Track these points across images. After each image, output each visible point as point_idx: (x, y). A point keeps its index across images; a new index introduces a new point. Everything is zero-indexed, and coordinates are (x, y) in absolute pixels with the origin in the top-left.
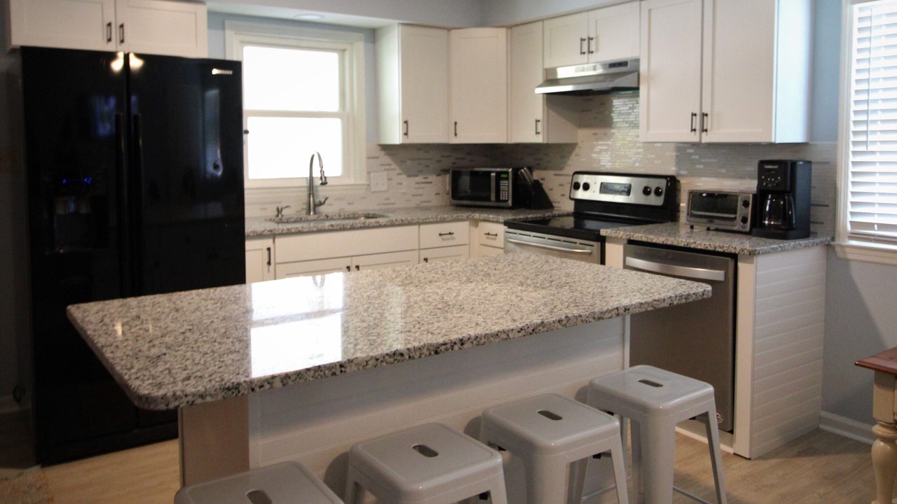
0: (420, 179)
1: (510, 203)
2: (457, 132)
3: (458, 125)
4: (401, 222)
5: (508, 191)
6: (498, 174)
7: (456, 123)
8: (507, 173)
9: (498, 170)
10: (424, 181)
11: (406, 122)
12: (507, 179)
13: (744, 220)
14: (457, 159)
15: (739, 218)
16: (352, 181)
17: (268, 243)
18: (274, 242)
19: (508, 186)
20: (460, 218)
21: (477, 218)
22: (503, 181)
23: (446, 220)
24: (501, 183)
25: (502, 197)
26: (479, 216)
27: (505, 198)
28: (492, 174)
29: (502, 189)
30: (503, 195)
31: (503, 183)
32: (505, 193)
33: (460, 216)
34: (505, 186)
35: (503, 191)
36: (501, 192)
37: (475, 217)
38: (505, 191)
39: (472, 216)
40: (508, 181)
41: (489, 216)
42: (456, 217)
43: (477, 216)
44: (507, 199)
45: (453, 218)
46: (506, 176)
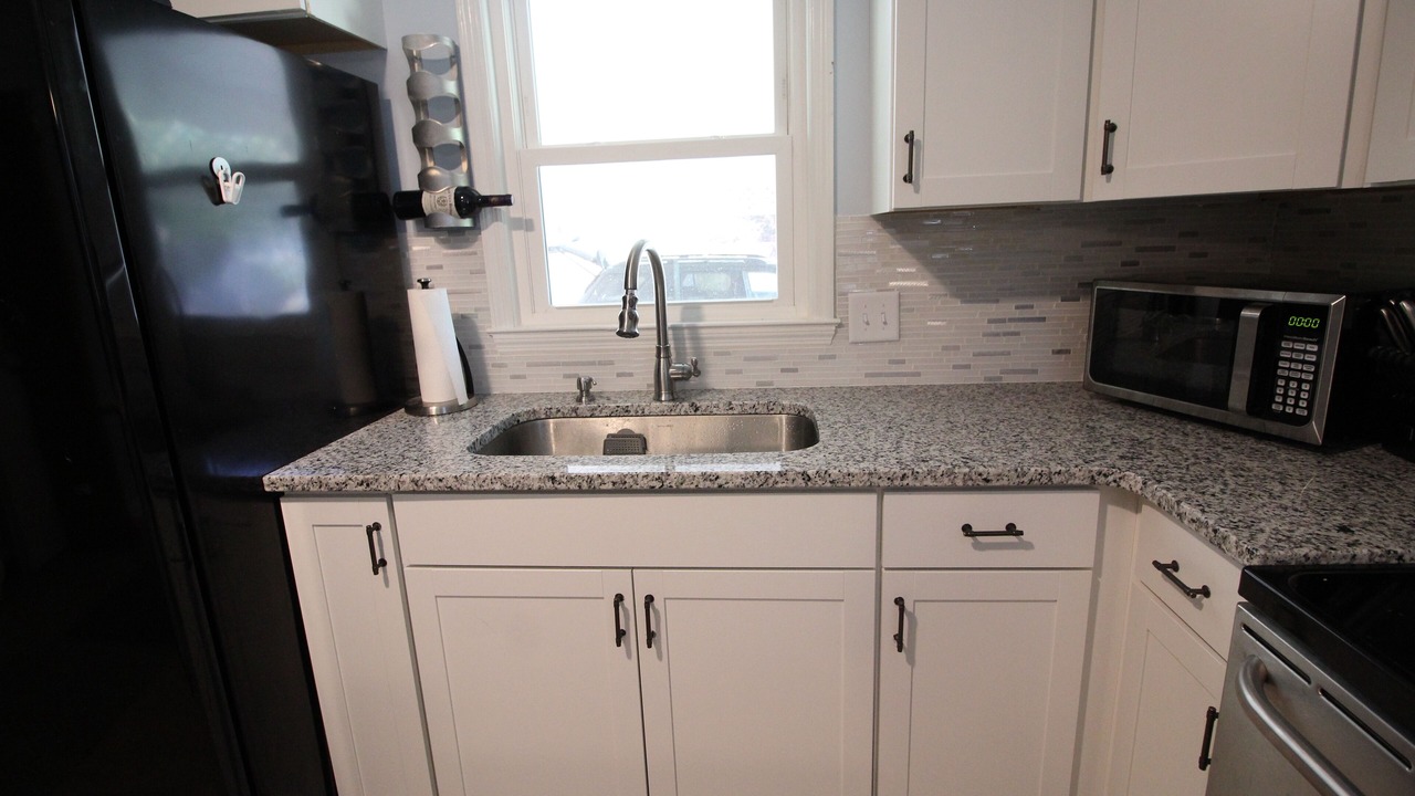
0: (1007, 308)
1: (1316, 430)
2: (1115, 161)
3: (1118, 136)
4: (800, 482)
5: (1315, 384)
6: (1275, 317)
7: (1110, 128)
8: (1321, 311)
9: (1279, 296)
10: (1018, 314)
11: (910, 139)
12: (1317, 336)
14: (1139, 250)
16: (801, 314)
17: (375, 511)
18: (391, 508)
19: (1317, 364)
20: (1057, 480)
21: (1134, 489)
22: (1294, 341)
23: (994, 483)
24: (1288, 349)
25: (1284, 403)
26: (1140, 485)
27: (1296, 406)
28: (1245, 313)
29: (1286, 373)
30: (1285, 396)
31: (1293, 350)
32: (1299, 390)
33: (1059, 473)
34: (1304, 362)
35: (1288, 379)
36: (1281, 383)
37: (1123, 484)
38: (1300, 381)
39: (1111, 478)
40: (1320, 343)
41: (1178, 502)
42: (1039, 477)
43: (1132, 483)
44: (1306, 413)
45: (1026, 480)
46: (1314, 323)
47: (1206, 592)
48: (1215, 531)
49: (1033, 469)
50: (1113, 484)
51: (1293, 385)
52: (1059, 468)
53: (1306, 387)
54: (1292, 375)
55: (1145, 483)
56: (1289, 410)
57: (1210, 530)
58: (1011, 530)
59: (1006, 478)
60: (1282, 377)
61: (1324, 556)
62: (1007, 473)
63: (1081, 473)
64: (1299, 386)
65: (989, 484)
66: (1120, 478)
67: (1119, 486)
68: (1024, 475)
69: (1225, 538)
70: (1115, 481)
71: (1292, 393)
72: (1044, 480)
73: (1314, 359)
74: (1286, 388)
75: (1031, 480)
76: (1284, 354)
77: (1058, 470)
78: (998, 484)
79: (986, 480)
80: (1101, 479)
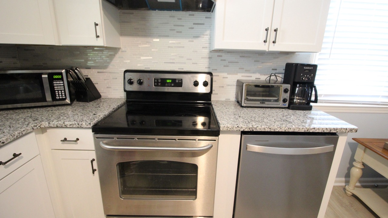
1: (68, 101)
5: (65, 90)
6: (51, 75)
8: (60, 74)
9: (50, 71)
12: (62, 79)
13: (285, 101)
15: (281, 100)
19: (64, 86)
20: (24, 133)
21: (46, 126)
22: (57, 81)
23: (6, 142)
24: (56, 84)
25: (59, 96)
26: (48, 124)
27: (62, 96)
28: (43, 76)
29: (57, 89)
30: (59, 95)
31: (57, 84)
32: (62, 93)
33: (24, 131)
34: (60, 86)
35: (58, 91)
36: (57, 92)
37: (42, 126)
38: (61, 90)
39: (38, 126)
40: (63, 81)
41: (64, 123)
42: (19, 134)
43: (45, 125)
44: (65, 97)
45: (15, 137)
46: (60, 77)
47: (78, 139)
48: (78, 124)
49: (16, 133)
50: (39, 128)
51: (60, 92)
52: (23, 129)
53: (63, 91)
54: (59, 89)
55: (49, 123)
56: (61, 98)
57: (77, 124)
58: (15, 155)
59: (9, 139)
60: (56, 90)
61: (99, 119)
62: (9, 137)
63: (30, 128)
64: (61, 92)
65: (4, 144)
66: (40, 125)
67: (41, 127)
68: (14, 136)
69: (82, 124)
70: (39, 127)
71: (60, 94)
72: (21, 135)
73: (62, 85)
74: (58, 93)
75: (17, 136)
76: (55, 85)
77: (23, 130)
78: (7, 142)
79: (3, 143)
80: (35, 128)
